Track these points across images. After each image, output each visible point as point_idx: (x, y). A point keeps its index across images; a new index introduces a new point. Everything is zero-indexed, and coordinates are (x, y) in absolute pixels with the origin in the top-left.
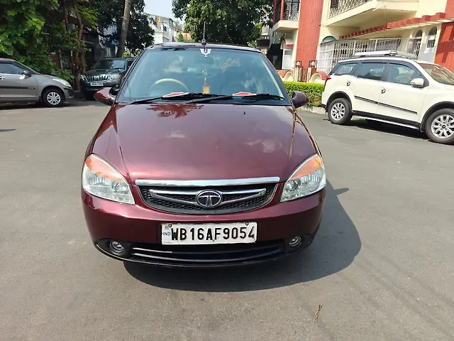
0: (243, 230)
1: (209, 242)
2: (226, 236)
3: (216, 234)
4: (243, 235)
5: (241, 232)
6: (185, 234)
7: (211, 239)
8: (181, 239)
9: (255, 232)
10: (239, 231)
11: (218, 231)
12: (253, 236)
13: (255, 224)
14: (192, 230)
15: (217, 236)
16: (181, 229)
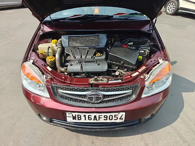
0: (116, 116)
1: (95, 121)
2: (106, 119)
3: (99, 118)
4: (116, 118)
5: (115, 117)
6: (80, 117)
7: (96, 120)
8: (78, 119)
9: (124, 117)
10: (114, 117)
11: (100, 117)
12: (122, 119)
13: (124, 113)
14: (85, 116)
15: (100, 119)
16: (78, 115)
